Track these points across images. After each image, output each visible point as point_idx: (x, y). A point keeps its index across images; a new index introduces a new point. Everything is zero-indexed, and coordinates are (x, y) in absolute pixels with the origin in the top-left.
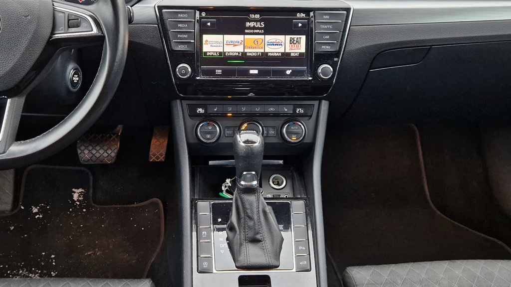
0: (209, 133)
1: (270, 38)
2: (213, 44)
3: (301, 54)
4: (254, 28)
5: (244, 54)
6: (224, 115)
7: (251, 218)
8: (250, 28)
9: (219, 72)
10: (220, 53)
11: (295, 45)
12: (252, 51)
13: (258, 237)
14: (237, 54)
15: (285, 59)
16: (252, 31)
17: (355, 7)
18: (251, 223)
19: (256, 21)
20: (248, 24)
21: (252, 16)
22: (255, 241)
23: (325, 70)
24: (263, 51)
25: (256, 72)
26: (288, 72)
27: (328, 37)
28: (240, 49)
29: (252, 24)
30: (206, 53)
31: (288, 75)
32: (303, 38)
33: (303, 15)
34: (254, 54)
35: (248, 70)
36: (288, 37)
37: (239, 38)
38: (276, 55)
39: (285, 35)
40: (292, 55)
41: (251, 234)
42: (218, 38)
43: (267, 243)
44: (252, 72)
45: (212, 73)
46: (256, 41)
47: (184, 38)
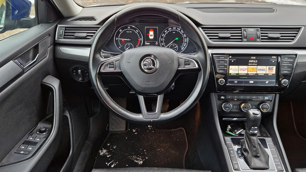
0: (227, 107)
1: (259, 67)
2: (234, 70)
3: (273, 74)
4: (253, 63)
5: (248, 74)
6: (233, 100)
7: (255, 147)
8: (251, 63)
9: (236, 82)
10: (237, 74)
11: (271, 70)
12: (251, 73)
13: (258, 155)
14: (244, 74)
15: (266, 76)
16: (252, 64)
17: (299, 54)
18: (255, 149)
19: (254, 60)
20: (250, 61)
21: (252, 58)
22: (256, 157)
23: (285, 82)
24: (256, 73)
25: (252, 82)
26: (267, 82)
27: (287, 67)
28: (246, 72)
29: (252, 61)
30: (230, 74)
31: (267, 84)
32: (274, 67)
33: (275, 57)
34: (252, 74)
35: (249, 81)
36: (268, 67)
37: (246, 67)
38: (261, 74)
39: (267, 66)
40: (269, 75)
41: (254, 154)
42: (236, 67)
43: (262, 157)
44: (250, 82)
45: (233, 82)
46: (253, 69)
47: (223, 68)
